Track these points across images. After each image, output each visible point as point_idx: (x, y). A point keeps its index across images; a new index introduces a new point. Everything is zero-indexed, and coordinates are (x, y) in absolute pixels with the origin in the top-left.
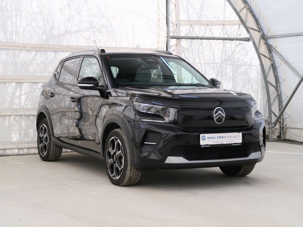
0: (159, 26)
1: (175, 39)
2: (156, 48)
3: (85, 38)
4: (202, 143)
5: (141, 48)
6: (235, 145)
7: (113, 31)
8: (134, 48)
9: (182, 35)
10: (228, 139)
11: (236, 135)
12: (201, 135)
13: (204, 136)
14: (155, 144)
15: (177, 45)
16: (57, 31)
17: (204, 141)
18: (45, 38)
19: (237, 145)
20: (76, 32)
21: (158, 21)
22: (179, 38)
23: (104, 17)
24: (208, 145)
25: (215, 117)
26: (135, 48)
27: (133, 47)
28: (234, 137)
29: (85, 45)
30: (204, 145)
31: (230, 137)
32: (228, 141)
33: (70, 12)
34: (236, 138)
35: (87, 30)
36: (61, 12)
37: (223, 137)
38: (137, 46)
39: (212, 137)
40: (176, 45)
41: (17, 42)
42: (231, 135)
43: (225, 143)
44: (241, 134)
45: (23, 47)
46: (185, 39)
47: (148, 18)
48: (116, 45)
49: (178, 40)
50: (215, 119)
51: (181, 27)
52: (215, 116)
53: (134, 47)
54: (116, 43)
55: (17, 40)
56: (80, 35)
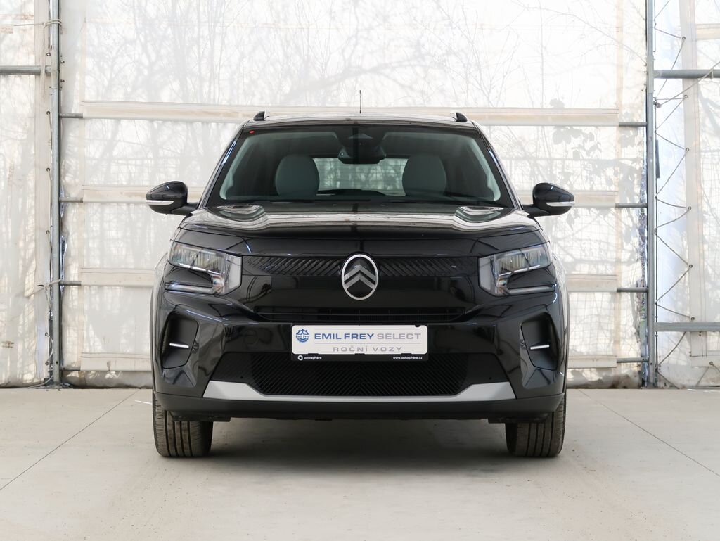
0: (620, 44)
1: (681, 80)
2: (614, 106)
3: (402, 86)
4: (298, 348)
5: (565, 107)
6: (403, 358)
7: (478, 65)
8: (542, 108)
9: (704, 65)
10: (381, 341)
11: (406, 332)
12: (296, 329)
13: (303, 330)
14: (188, 347)
15: (685, 97)
16: (319, 70)
17: (304, 343)
18: (287, 89)
19: (409, 358)
20: (375, 70)
21: (619, 29)
22: (692, 77)
23: (454, 26)
24: (317, 355)
25: (346, 282)
26: (546, 109)
27: (539, 106)
28: (401, 336)
29: (401, 104)
30: (304, 355)
31: (387, 336)
32: (380, 346)
33: (357, 18)
34: (406, 340)
35: (406, 63)
36: (333, 18)
37: (362, 336)
38: (553, 102)
39: (330, 335)
40: (681, 96)
41: (212, 103)
42: (392, 332)
43: (370, 352)
44: (423, 330)
45: (227, 115)
46: (709, 76)
47: (587, 23)
48: (489, 102)
49: (690, 82)
50: (345, 287)
51: (700, 45)
52: (344, 278)
53: (544, 107)
54: (488, 98)
55: (212, 97)
56: (387, 77)
